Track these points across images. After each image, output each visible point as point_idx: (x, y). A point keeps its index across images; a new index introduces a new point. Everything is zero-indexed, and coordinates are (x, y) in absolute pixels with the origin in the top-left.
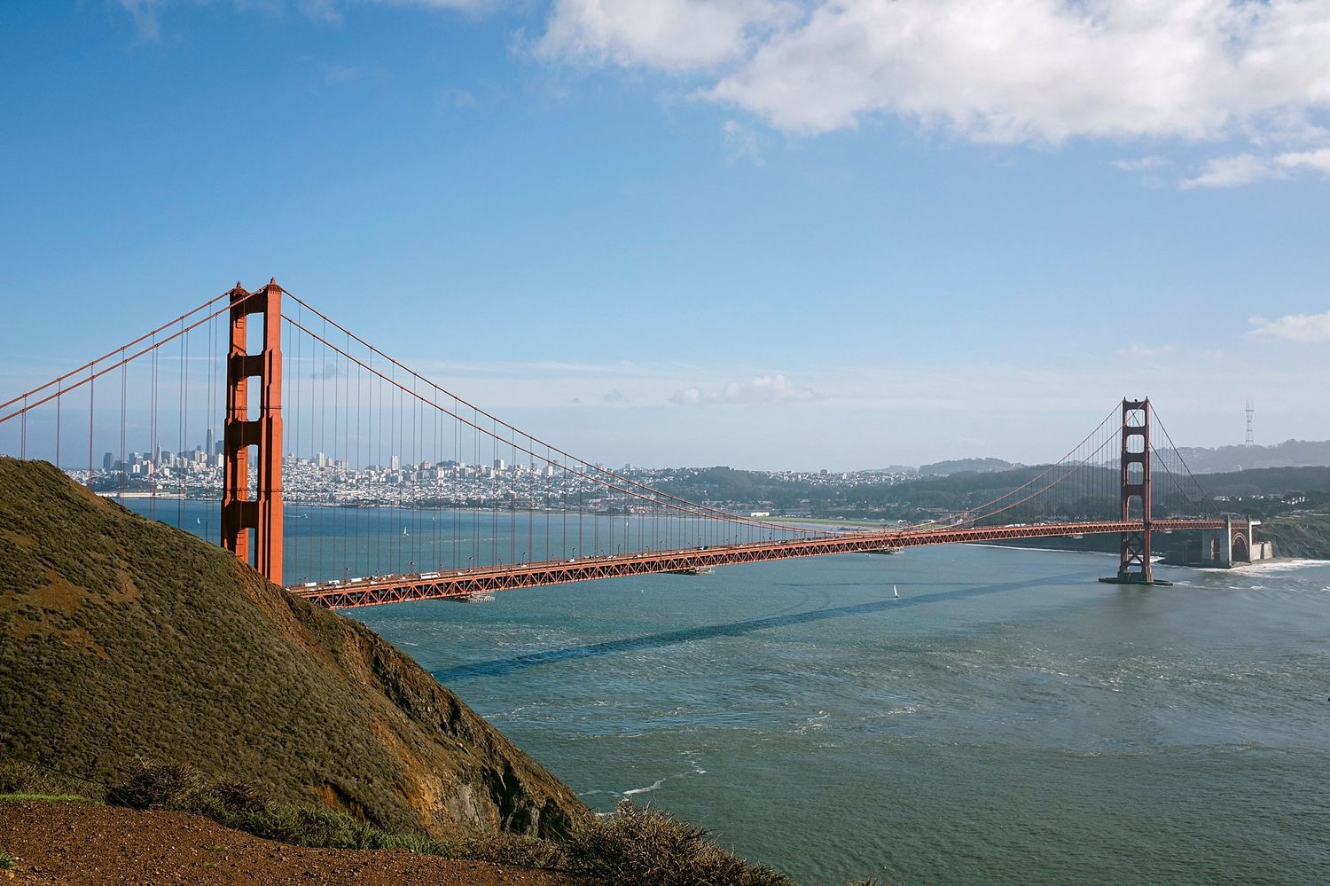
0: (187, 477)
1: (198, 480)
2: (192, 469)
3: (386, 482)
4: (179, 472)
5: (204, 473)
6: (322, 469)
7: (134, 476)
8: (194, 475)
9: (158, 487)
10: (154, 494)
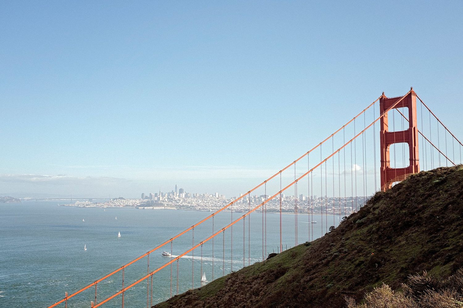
0: (173, 202)
1: (177, 203)
2: (175, 199)
3: (243, 203)
4: (170, 200)
5: (179, 200)
6: (218, 198)
7: (156, 201)
8: (175, 201)
9: (165, 205)
10: (165, 208)
